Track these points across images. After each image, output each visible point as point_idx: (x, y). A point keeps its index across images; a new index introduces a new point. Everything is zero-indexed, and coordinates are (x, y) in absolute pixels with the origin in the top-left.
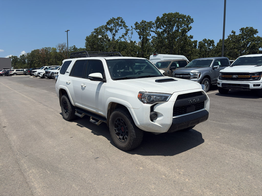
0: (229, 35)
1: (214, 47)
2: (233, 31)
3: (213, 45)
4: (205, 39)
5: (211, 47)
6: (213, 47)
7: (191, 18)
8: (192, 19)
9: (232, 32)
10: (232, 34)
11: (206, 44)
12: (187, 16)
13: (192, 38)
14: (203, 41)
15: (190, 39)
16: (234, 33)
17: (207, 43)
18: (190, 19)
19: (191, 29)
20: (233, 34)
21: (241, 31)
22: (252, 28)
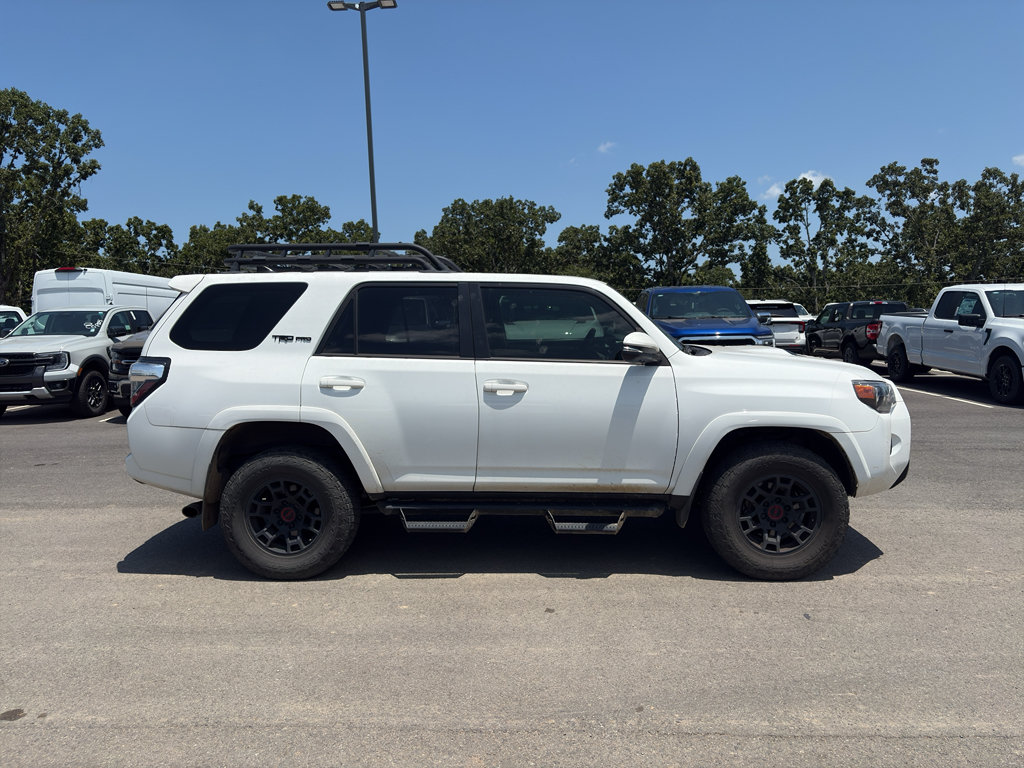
0: (241, 217)
1: (175, 253)
2: (252, 202)
3: (170, 245)
4: (136, 218)
5: (162, 252)
6: (169, 254)
7: (92, 127)
8: (98, 133)
9: (251, 207)
10: (251, 213)
11: (142, 240)
12: (70, 116)
13: (85, 209)
14: (128, 225)
15: (72, 210)
16: (259, 210)
17: (147, 235)
18: (86, 130)
19: (95, 173)
20: (255, 213)
21: (280, 207)
22: (312, 199)
